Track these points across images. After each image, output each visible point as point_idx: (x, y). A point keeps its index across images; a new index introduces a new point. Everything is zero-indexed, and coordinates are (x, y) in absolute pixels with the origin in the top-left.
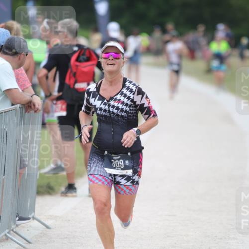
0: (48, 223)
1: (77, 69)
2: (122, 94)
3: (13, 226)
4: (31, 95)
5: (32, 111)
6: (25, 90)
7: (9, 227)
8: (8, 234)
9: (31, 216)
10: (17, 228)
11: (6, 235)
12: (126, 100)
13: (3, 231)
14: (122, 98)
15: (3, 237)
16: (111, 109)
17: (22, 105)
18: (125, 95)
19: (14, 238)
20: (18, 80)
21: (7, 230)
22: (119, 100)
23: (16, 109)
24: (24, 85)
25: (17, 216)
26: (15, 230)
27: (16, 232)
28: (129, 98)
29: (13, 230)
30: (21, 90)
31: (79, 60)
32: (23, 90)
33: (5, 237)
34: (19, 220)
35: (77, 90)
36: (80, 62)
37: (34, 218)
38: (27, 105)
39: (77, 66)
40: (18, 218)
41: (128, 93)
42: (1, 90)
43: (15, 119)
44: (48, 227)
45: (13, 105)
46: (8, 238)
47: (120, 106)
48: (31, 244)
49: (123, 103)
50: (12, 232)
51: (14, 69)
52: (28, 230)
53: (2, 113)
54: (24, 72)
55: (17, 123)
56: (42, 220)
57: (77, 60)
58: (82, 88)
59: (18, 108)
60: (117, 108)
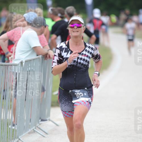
0: (57, 123)
2: (86, 51)
3: (38, 125)
4: (48, 50)
5: (48, 59)
6: (44, 47)
7: (35, 125)
8: (35, 129)
9: (48, 119)
10: (40, 126)
11: (33, 130)
12: (89, 55)
13: (32, 128)
14: (87, 54)
15: (32, 131)
16: (79, 61)
17: (43, 55)
18: (89, 52)
19: (38, 132)
20: (41, 41)
21: (34, 127)
22: (85, 55)
23: (39, 58)
24: (44, 44)
26: (39, 127)
27: (39, 128)
28: (91, 53)
29: (37, 127)
30: (42, 47)
32: (43, 47)
33: (33, 131)
37: (49, 120)
38: (45, 56)
40: (40, 120)
41: (90, 50)
42: (30, 47)
43: (39, 64)
44: (57, 125)
45: (37, 55)
46: (34, 131)
47: (86, 58)
48: (47, 135)
49: (87, 56)
50: (37, 128)
51: (38, 35)
52: (46, 127)
53: (31, 60)
54: (44, 37)
55: (40, 66)
56: (54, 121)
59: (40, 57)
60: (84, 60)
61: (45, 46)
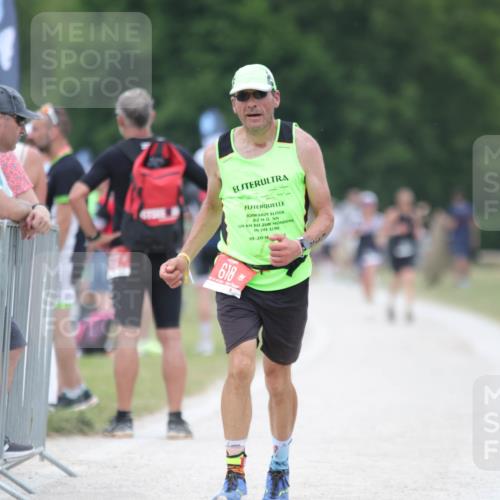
1: (144, 181)
4: (32, 204)
24: (18, 187)
25: (5, 443)
31: (149, 164)
32: (17, 196)
34: (9, 450)
35: (145, 223)
36: (152, 168)
39: (144, 175)
40: (7, 447)
57: (145, 164)
58: (156, 220)
59: (5, 226)
61: (24, 192)
